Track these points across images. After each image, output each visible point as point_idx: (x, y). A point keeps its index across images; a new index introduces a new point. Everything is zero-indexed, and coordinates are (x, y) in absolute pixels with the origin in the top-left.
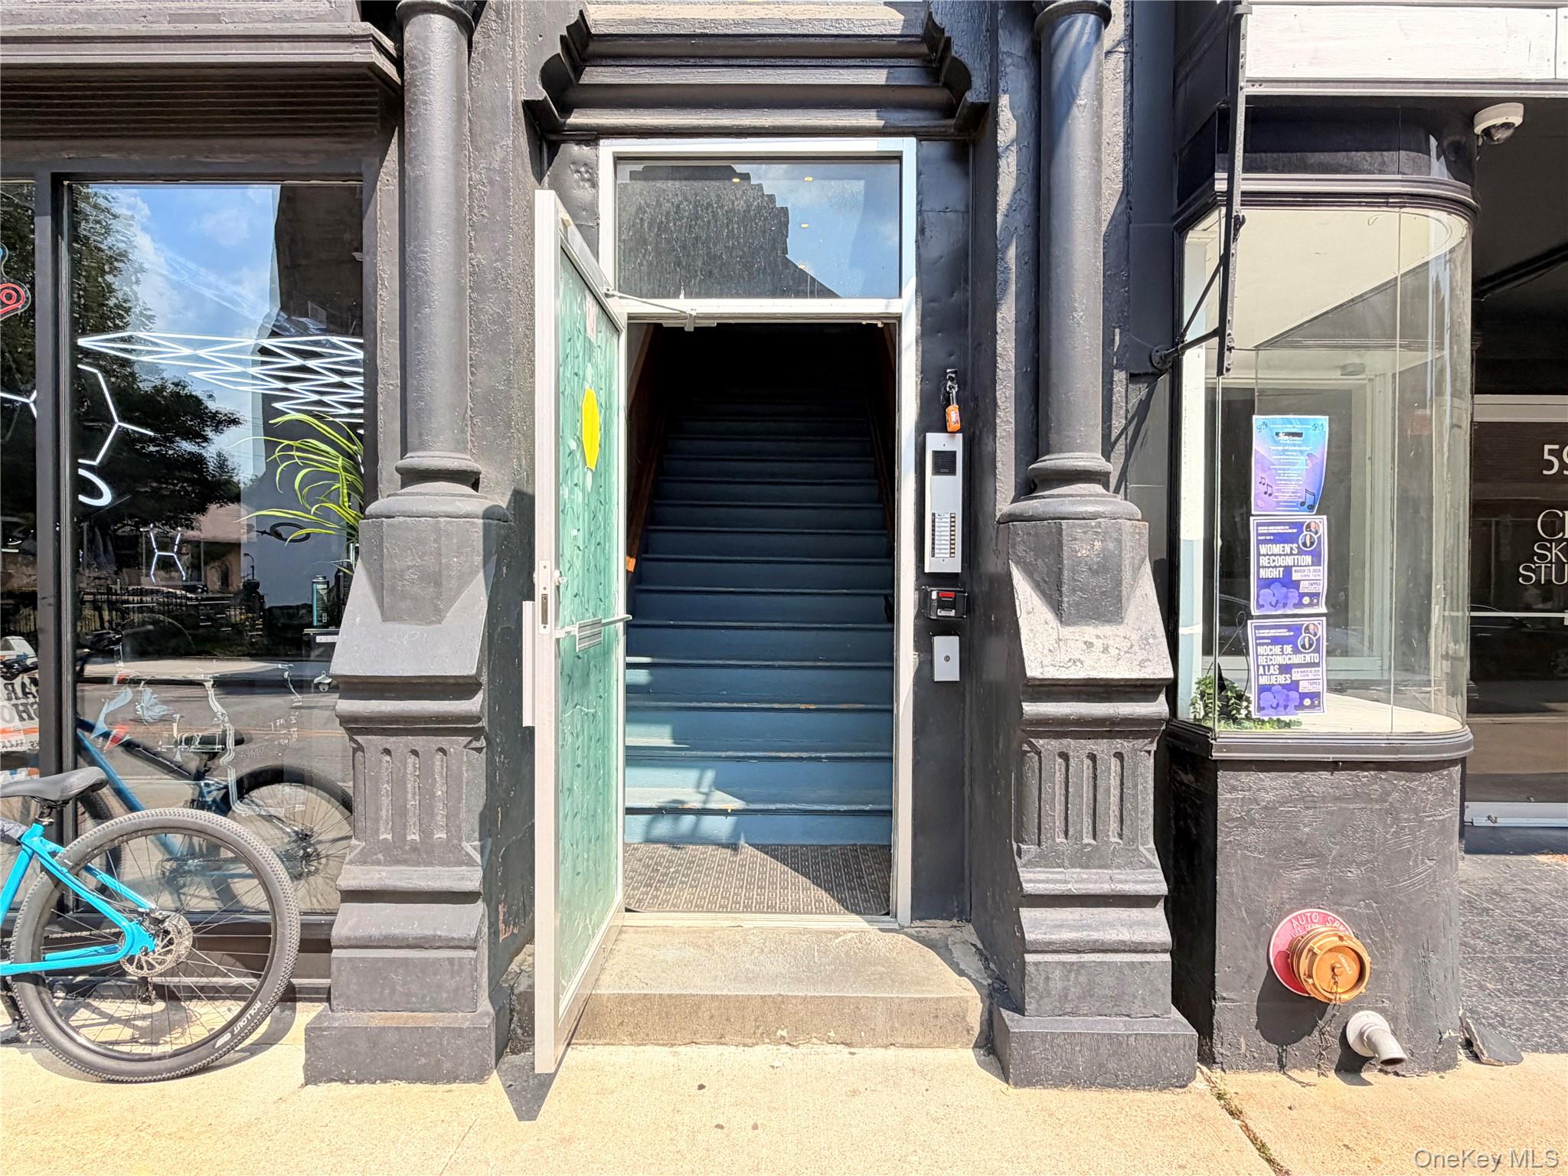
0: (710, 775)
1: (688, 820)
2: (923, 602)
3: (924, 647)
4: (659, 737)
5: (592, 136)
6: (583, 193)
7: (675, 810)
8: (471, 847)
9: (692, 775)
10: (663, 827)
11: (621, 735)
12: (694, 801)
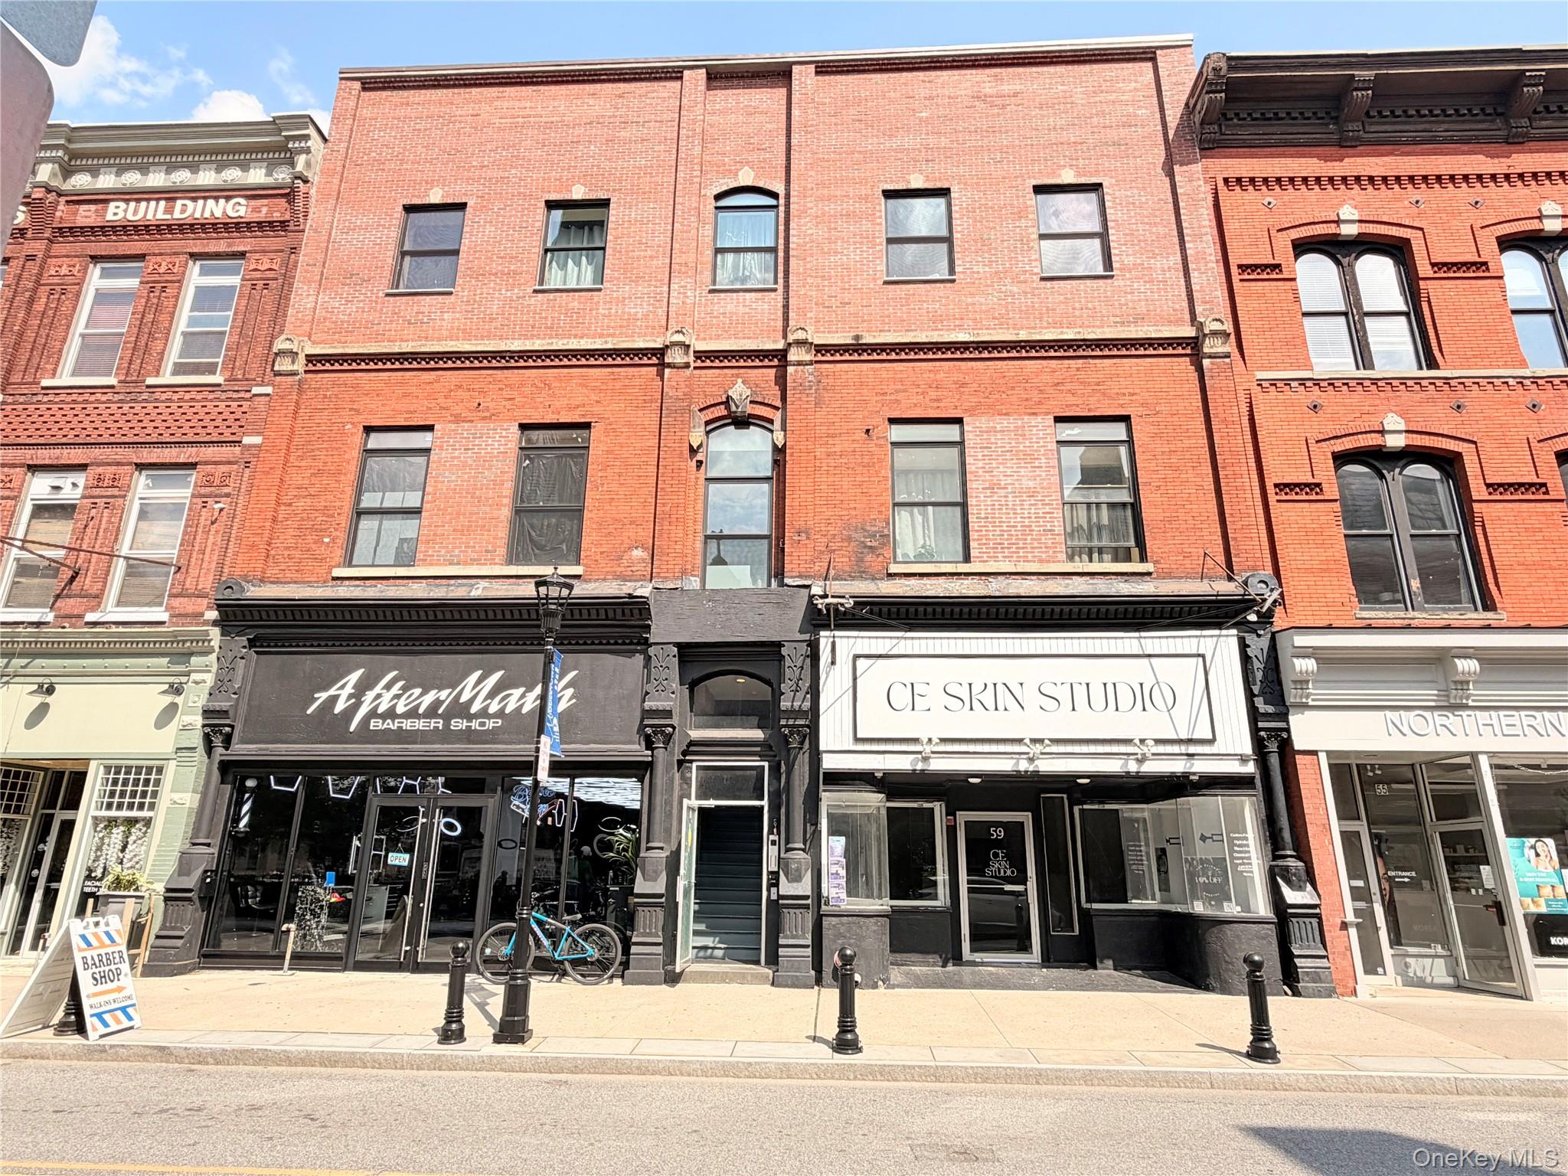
0: (717, 939)
1: (710, 951)
2: (768, 879)
3: (769, 890)
4: (702, 927)
5: (691, 761)
6: (688, 775)
7: (706, 948)
8: (660, 933)
9: (712, 939)
10: (702, 954)
11: (692, 927)
12: (711, 945)
